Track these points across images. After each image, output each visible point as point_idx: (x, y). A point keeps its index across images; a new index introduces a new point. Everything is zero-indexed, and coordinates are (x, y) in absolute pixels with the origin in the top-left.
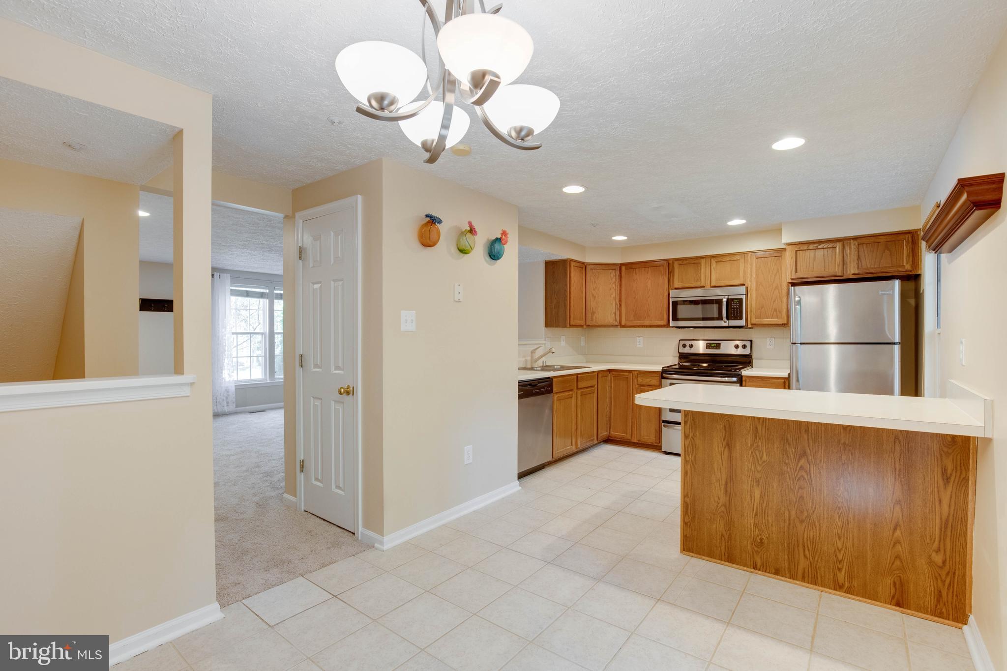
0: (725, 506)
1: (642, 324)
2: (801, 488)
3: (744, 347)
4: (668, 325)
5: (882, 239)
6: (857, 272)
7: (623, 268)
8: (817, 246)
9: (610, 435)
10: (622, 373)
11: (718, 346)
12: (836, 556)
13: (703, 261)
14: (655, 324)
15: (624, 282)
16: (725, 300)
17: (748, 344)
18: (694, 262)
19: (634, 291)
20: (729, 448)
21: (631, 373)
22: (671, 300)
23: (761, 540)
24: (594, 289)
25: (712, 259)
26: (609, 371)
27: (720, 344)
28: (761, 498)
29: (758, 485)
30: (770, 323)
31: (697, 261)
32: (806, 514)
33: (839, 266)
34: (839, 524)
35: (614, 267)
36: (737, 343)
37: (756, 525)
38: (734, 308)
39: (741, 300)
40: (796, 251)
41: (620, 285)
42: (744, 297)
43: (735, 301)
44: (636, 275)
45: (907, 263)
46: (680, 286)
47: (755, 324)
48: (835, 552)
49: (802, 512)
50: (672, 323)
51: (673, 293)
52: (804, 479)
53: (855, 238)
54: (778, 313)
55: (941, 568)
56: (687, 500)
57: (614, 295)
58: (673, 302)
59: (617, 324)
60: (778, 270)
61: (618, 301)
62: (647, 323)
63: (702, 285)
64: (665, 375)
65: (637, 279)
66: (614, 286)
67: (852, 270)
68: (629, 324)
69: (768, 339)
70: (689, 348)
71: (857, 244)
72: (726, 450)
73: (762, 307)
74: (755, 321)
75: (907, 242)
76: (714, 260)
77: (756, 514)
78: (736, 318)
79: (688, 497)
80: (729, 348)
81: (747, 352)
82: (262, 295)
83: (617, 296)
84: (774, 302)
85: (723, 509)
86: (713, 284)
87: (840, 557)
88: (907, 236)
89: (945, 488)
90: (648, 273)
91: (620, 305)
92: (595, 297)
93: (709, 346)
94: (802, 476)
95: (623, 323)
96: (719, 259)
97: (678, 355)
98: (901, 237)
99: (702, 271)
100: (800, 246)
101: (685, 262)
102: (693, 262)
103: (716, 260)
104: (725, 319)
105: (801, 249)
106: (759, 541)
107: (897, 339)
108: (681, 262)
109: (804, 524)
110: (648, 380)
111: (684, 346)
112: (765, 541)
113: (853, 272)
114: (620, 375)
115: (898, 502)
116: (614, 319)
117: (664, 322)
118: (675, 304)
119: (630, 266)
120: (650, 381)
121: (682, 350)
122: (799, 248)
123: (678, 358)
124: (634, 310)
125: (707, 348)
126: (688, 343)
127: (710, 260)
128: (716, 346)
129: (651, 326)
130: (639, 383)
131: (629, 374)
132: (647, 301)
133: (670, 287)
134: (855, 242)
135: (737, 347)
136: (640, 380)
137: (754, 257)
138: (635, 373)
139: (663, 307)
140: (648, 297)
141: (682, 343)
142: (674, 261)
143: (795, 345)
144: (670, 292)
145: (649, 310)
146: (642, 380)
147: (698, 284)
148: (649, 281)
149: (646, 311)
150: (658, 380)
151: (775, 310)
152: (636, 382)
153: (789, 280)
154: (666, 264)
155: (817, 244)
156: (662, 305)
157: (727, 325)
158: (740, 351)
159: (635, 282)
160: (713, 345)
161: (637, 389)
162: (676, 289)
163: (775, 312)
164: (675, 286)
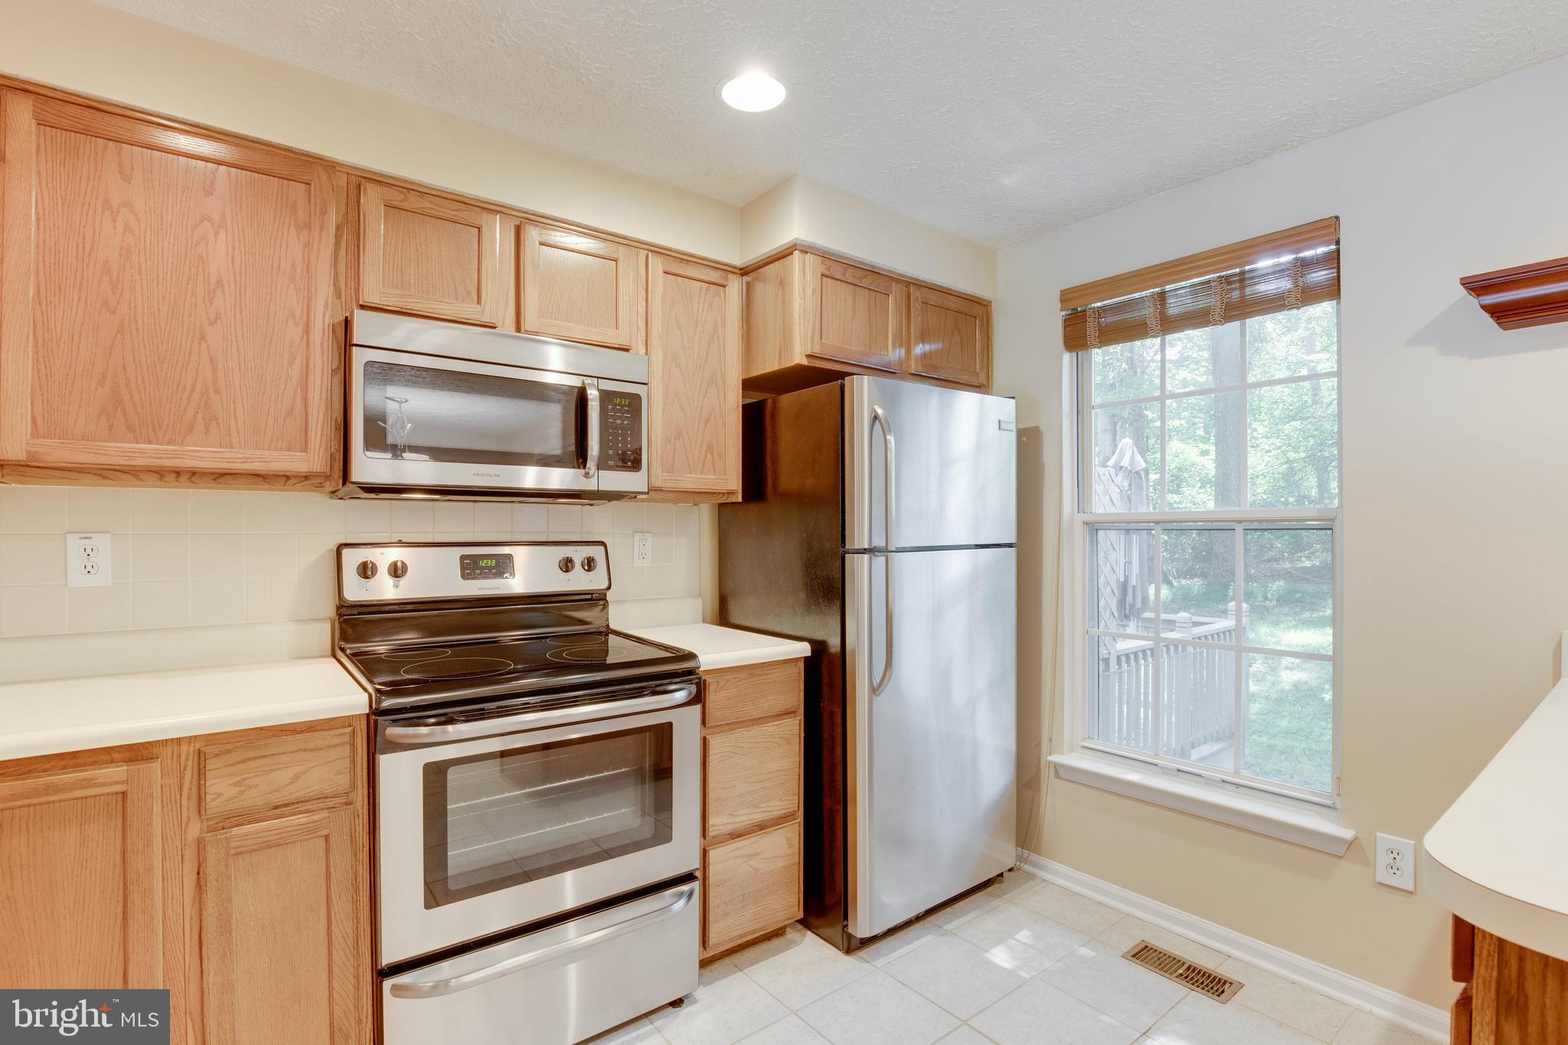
1: (167, 463)
3: (590, 564)
4: (336, 474)
5: (953, 303)
6: (920, 369)
7: (21, 113)
8: (860, 279)
11: (502, 566)
14: (257, 466)
15: (20, 193)
16: (593, 394)
17: (600, 556)
18: (460, 215)
19: (107, 272)
21: (153, 758)
22: (359, 359)
25: (528, 232)
27: (512, 559)
30: (697, 488)
31: (466, 215)
33: (892, 344)
38: (616, 428)
39: (636, 400)
40: (822, 274)
42: (643, 394)
43: (617, 401)
44: (127, 179)
45: (982, 368)
46: (394, 301)
47: (664, 491)
51: (365, 326)
53: (918, 284)
54: (716, 456)
58: (370, 366)
60: (715, 326)
62: (201, 456)
63: (485, 317)
64: (385, 733)
65: (127, 204)
67: (912, 365)
69: (638, 537)
70: (389, 581)
71: (920, 300)
73: (679, 436)
74: (662, 479)
75: (980, 322)
76: (534, 232)
78: (621, 463)
81: (593, 582)
84: (707, 421)
88: (980, 309)
90: (208, 191)
93: (471, 568)
96: (551, 236)
97: (331, 611)
98: (974, 309)
99: (487, 263)
100: (830, 263)
101: (413, 202)
102: (450, 215)
103: (542, 238)
104: (591, 464)
105: (835, 272)
108: (395, 197)
110: (284, 776)
111: (366, 571)
113: (912, 370)
117: (316, 458)
118: (380, 378)
119: (80, 119)
121: (356, 591)
122: (829, 268)
123: (327, 626)
124: (104, 375)
125: (464, 576)
126: (385, 558)
127: (518, 230)
128: (498, 565)
129: (223, 475)
130: (215, 805)
131: (134, 768)
132: (203, 338)
133: (339, 297)
134: (918, 293)
135: (567, 565)
136: (222, 789)
137: (657, 264)
138: (184, 748)
139: (304, 385)
140: (212, 323)
141: (352, 559)
142: (361, 181)
143: (866, 556)
144: (347, 323)
145: (217, 391)
146: (238, 784)
147: (470, 311)
148: (216, 234)
149: (196, 395)
150: (347, 763)
151: (710, 448)
152: (187, 803)
153: (798, 358)
154: (324, 177)
155: (860, 273)
156: (296, 372)
157: (591, 485)
158: (579, 581)
159: (114, 220)
160: (483, 563)
161: (200, 843)
162: (363, 307)
163: (709, 456)
164: (371, 296)
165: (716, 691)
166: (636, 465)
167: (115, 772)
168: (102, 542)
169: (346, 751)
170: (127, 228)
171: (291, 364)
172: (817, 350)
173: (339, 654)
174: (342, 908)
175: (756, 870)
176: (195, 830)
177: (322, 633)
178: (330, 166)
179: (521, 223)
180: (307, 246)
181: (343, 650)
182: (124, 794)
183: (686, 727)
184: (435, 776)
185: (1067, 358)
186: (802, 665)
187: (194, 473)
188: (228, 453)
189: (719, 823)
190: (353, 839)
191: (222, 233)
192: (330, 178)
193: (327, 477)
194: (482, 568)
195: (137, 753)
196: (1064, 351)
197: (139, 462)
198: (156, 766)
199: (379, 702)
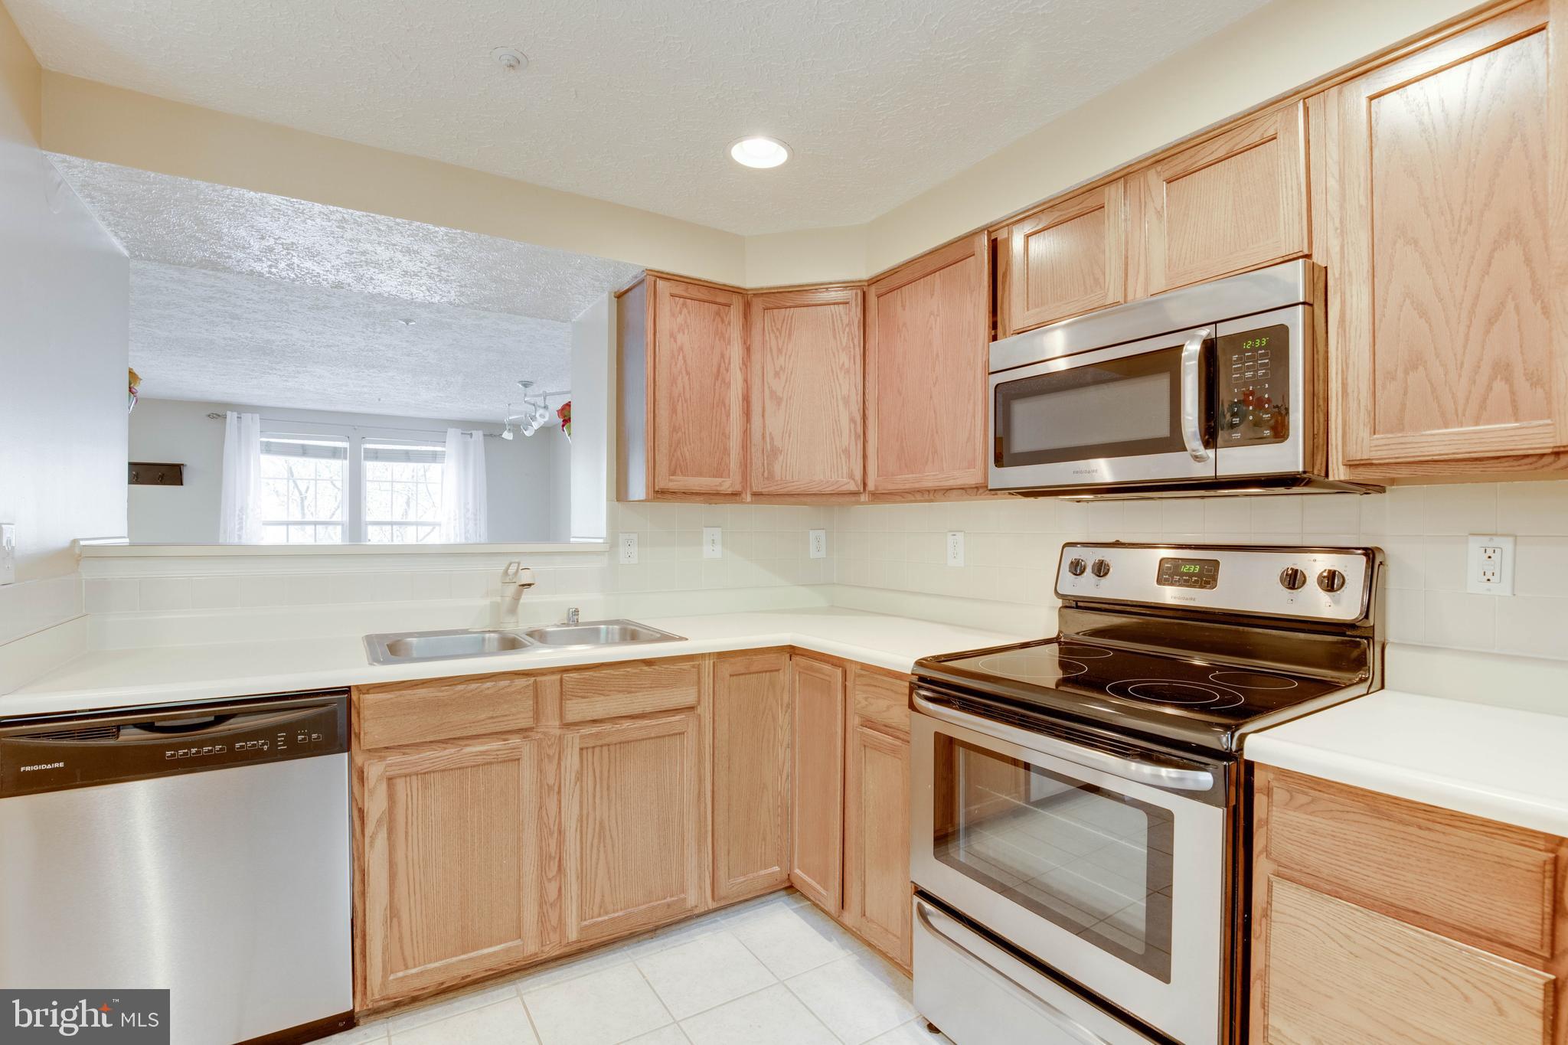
1: (918, 485)
3: (1331, 582)
4: (985, 485)
10: (818, 664)
13: (1114, 196)
14: (952, 482)
15: (872, 342)
16: (1192, 349)
17: (1353, 568)
19: (898, 370)
21: (839, 666)
22: (992, 384)
24: (777, 374)
25: (1153, 175)
26: (792, 651)
27: (1216, 563)
30: (1464, 449)
31: (1090, 201)
35: (845, 295)
36: (1293, 561)
39: (1279, 335)
41: (865, 354)
42: (1296, 321)
43: (1248, 345)
47: (1373, 468)
50: (996, 477)
54: (1521, 383)
57: (845, 388)
58: (997, 389)
59: (852, 487)
61: (856, 410)
62: (929, 478)
64: (915, 698)
65: (905, 324)
68: (887, 484)
70: (1094, 578)
74: (1375, 447)
76: (1159, 174)
81: (1344, 607)
82: (335, 453)
86: (1155, 286)
91: (865, 423)
92: (779, 404)
93: (1170, 572)
99: (1111, 239)
101: (1048, 219)
103: (1168, 174)
104: (1195, 441)
108: (1033, 224)
110: (882, 705)
111: (1076, 570)
114: (815, 669)
116: (848, 469)
117: (980, 473)
118: (1003, 395)
120: (888, 709)
121: (1073, 587)
124: (898, 433)
126: (1093, 557)
128: (1205, 575)
131: (834, 669)
132: (931, 398)
135: (1296, 580)
138: (853, 668)
140: (935, 385)
142: (1012, 227)
147: (1096, 299)
148: (936, 321)
149: (929, 437)
157: (1204, 471)
159: (901, 337)
160: (1185, 569)
164: (1018, 322)
165: (1286, 807)
166: (1280, 432)
168: (960, 536)
170: (905, 339)
182: (829, 683)
194: (1182, 575)
195: (836, 661)
198: (841, 671)
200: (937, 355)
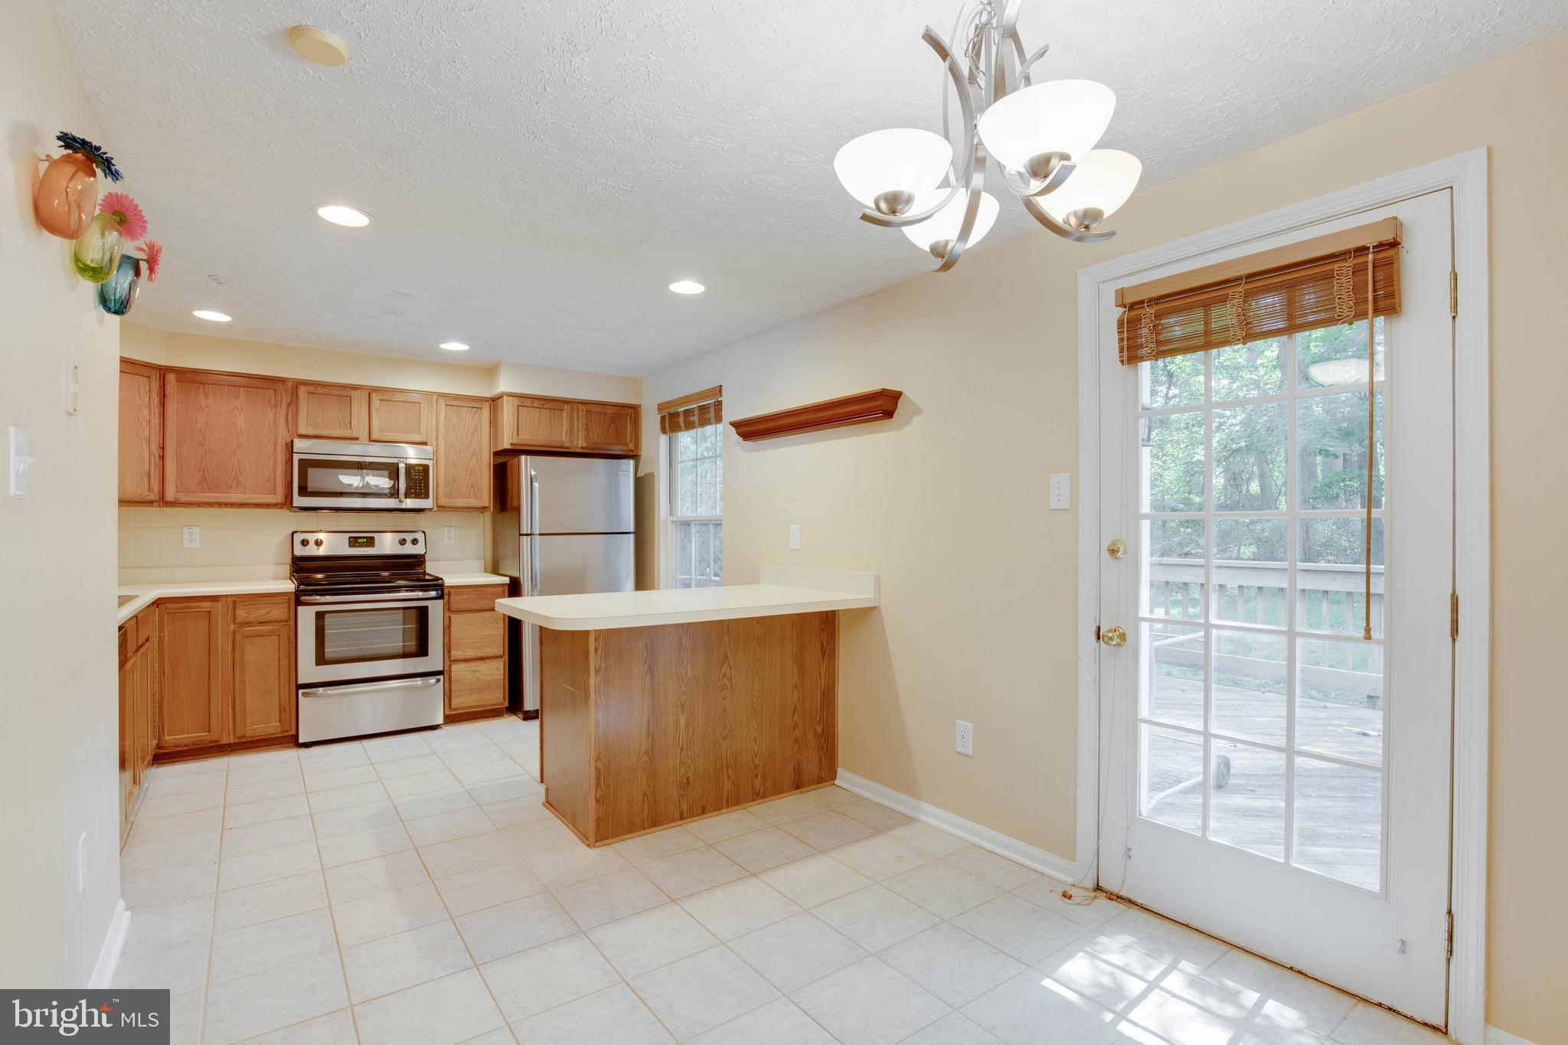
0: (648, 753)
1: (222, 500)
2: (724, 699)
3: (414, 542)
4: (288, 503)
5: (609, 410)
6: (585, 445)
7: (171, 378)
8: (543, 405)
9: (163, 744)
10: (192, 604)
11: (370, 542)
12: (754, 763)
13: (355, 394)
14: (255, 501)
15: (172, 407)
16: (402, 466)
17: (420, 536)
18: (342, 393)
19: (201, 432)
20: (651, 672)
21: (218, 601)
22: (296, 458)
23: (687, 779)
25: (374, 396)
26: (159, 601)
27: (373, 538)
28: (687, 725)
29: (683, 711)
30: (465, 505)
31: (344, 393)
32: (728, 727)
33: (566, 434)
34: (755, 726)
35: (147, 371)
36: (404, 536)
37: (682, 763)
38: (416, 480)
39: (427, 467)
40: (518, 406)
41: (163, 414)
42: (431, 464)
43: (418, 468)
44: (207, 397)
45: (631, 442)
46: (312, 432)
47: (443, 507)
48: (753, 759)
49: (725, 727)
50: (299, 501)
51: (300, 445)
52: (727, 687)
53: (584, 403)
54: (476, 491)
55: (821, 736)
56: (600, 764)
57: (147, 431)
58: (300, 461)
59: (152, 497)
60: (476, 427)
61: (155, 448)
62: (235, 497)
63: (354, 435)
64: (303, 598)
65: (207, 407)
66: (146, 412)
67: (580, 443)
68: (184, 498)
69: (446, 529)
70: (315, 547)
71: (585, 410)
72: (649, 674)
73: (454, 481)
74: (443, 501)
75: (631, 418)
76: (377, 396)
77: (682, 749)
78: (418, 496)
79: (601, 760)
80: (387, 544)
81: (418, 550)
83: (153, 437)
84: (470, 474)
85: (645, 758)
86: (374, 436)
87: (756, 763)
88: (630, 411)
89: (823, 662)
90: (237, 397)
91: (162, 458)
93: (354, 542)
94: (725, 685)
95: (170, 496)
96: (385, 396)
97: (289, 560)
98: (626, 410)
99: (354, 411)
100: (523, 399)
101: (320, 390)
102: (337, 393)
103: (381, 397)
104: (402, 497)
105: (524, 404)
106: (685, 781)
107: (632, 529)
108: (312, 389)
109: (727, 739)
110: (263, 612)
111: (305, 543)
112: (691, 779)
113: (580, 445)
114: (186, 608)
115: (796, 686)
116: (147, 486)
117: (279, 498)
118: (305, 465)
119: (190, 377)
120: (268, 612)
121: (300, 551)
122: (522, 402)
123: (289, 566)
124: (200, 469)
125: (350, 546)
126: (312, 538)
127: (369, 395)
128: (367, 542)
129: (243, 504)
130: (239, 619)
131: (213, 603)
132: (235, 453)
133: (289, 432)
134: (583, 407)
135: (403, 542)
136: (241, 614)
137: (442, 402)
138: (229, 599)
139: (274, 469)
140: (239, 447)
141: (298, 538)
142: (299, 383)
143: (529, 537)
144: (292, 441)
145: (241, 473)
146: (247, 613)
147: (347, 433)
148: (240, 414)
149: (233, 476)
150: (287, 609)
151: (473, 487)
152: (230, 618)
153: (507, 445)
154: (281, 386)
155: (542, 402)
156: (271, 464)
157: (403, 506)
158: (409, 549)
159: (203, 412)
160: (360, 540)
161: (234, 632)
162: (301, 436)
163: (472, 490)
164: (303, 430)
165: (455, 595)
166: (427, 496)
167: (206, 605)
168: (196, 530)
169: (286, 605)
170: (208, 415)
171: (269, 461)
172: (515, 441)
173: (293, 578)
174: (284, 663)
175: (478, 678)
176: (232, 627)
177: (286, 569)
178: (282, 381)
179: (371, 391)
180: (275, 414)
181: (294, 576)
182: (209, 612)
183: (436, 609)
184: (320, 616)
185: (664, 439)
186: (506, 588)
187: (232, 504)
188: (245, 496)
189: (456, 654)
190: (289, 638)
191: (242, 413)
192: (284, 386)
193: (285, 505)
194: (359, 543)
195: (214, 599)
196: (661, 434)
197: (212, 500)
198: (220, 604)
199: (298, 587)
200: (241, 432)
